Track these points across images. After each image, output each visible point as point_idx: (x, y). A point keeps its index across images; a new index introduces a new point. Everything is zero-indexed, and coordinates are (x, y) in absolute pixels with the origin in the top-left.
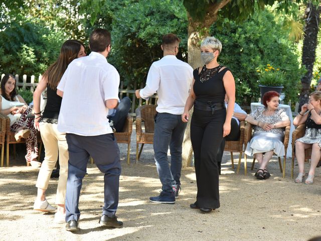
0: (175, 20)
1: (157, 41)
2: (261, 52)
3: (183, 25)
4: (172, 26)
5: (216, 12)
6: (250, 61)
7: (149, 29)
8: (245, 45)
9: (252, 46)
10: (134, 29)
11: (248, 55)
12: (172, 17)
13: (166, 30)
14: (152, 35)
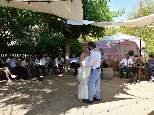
0: (58, 41)
1: (54, 45)
2: (76, 46)
3: (60, 42)
4: (57, 42)
5: (72, 37)
6: (74, 48)
7: (52, 43)
8: (73, 45)
9: (74, 45)
10: (49, 43)
11: (74, 47)
12: (57, 40)
13: (56, 43)
14: (53, 44)
